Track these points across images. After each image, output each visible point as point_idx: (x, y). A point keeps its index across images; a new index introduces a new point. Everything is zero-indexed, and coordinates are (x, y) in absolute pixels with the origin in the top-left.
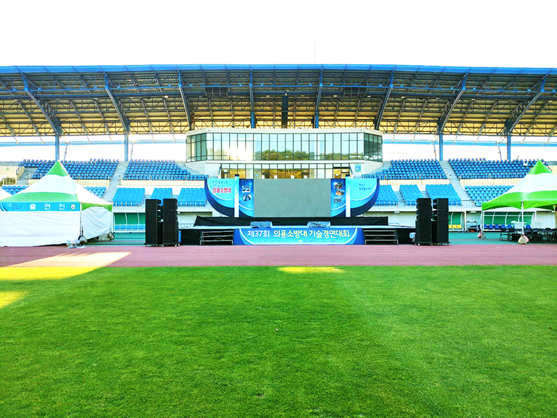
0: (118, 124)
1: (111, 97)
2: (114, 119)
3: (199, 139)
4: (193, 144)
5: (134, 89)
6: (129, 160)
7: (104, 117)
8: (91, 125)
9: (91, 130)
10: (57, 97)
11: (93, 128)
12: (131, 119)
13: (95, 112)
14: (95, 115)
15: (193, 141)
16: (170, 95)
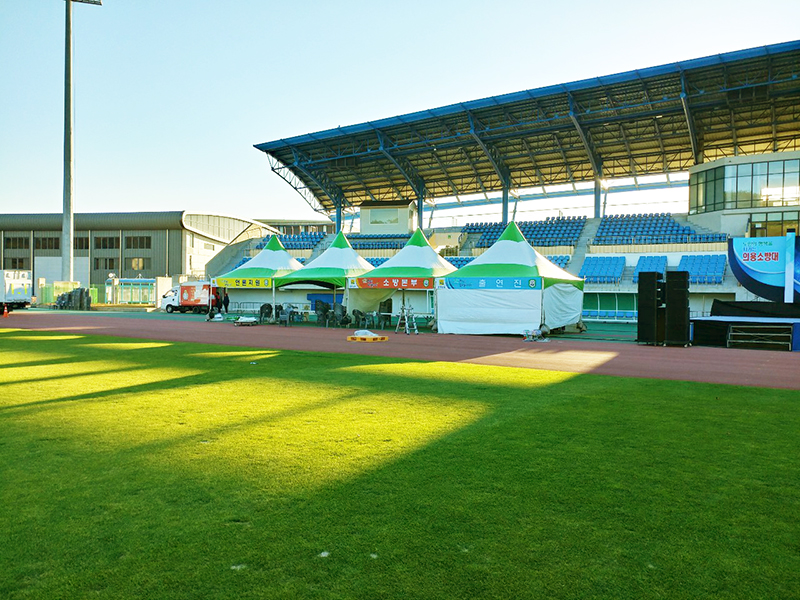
0: (585, 166)
1: (578, 126)
2: (581, 159)
3: (711, 177)
4: (701, 186)
5: (611, 111)
6: (601, 216)
7: (567, 158)
8: (548, 170)
9: (548, 177)
10: (507, 137)
11: (551, 174)
12: (603, 156)
13: (554, 152)
14: (554, 155)
15: (701, 181)
16: (664, 113)
